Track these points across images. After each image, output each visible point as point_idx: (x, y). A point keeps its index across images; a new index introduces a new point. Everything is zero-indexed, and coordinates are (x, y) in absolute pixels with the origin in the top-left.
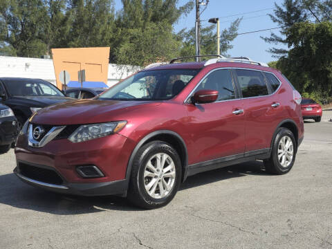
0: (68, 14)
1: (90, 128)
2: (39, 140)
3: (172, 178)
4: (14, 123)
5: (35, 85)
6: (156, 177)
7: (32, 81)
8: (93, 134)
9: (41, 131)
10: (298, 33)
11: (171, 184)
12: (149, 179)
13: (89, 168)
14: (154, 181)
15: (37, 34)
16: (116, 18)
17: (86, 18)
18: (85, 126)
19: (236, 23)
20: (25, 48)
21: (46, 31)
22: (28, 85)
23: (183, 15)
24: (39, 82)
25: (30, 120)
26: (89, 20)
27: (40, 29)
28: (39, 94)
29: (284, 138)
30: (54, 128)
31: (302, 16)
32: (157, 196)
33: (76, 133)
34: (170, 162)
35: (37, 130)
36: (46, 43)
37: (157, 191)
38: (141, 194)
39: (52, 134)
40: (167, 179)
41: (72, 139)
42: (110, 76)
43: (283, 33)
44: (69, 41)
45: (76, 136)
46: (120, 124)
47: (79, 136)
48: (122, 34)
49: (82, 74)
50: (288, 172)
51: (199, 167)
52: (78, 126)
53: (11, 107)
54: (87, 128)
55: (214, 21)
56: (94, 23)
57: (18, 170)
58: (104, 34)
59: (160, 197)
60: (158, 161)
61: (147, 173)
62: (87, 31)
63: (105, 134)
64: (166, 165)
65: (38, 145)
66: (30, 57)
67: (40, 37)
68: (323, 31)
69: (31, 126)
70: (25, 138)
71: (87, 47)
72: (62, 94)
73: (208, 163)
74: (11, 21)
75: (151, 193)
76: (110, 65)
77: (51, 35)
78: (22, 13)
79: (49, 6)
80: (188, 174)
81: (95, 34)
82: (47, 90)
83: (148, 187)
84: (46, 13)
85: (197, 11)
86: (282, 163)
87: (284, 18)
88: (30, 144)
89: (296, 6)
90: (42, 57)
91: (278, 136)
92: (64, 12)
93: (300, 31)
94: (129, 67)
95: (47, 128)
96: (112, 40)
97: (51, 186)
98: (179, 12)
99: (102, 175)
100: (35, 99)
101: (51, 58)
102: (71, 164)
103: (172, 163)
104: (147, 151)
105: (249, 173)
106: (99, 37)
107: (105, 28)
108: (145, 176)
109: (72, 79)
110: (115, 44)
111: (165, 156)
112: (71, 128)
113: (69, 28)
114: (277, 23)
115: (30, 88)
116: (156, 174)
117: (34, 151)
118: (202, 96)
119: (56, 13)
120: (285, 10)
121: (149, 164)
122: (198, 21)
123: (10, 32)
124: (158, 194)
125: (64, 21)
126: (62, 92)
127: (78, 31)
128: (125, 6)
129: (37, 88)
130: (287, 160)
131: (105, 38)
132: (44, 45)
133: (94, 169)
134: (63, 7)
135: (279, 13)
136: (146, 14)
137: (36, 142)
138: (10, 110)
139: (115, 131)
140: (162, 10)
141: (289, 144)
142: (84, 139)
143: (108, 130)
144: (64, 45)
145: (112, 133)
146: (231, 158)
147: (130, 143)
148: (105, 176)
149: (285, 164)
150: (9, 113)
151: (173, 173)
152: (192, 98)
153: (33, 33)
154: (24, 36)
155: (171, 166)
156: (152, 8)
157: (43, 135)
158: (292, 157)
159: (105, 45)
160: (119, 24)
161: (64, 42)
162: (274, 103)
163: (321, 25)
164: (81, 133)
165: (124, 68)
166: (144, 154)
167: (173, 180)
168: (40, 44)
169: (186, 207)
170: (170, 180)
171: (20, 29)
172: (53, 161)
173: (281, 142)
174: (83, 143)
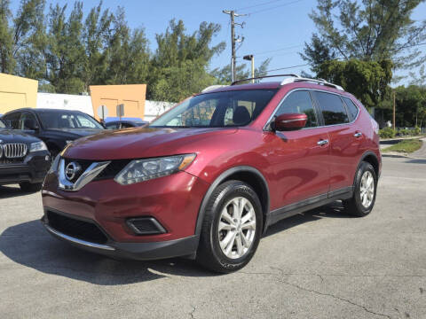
0: (105, 53)
1: (145, 164)
2: (73, 181)
3: (252, 229)
4: (47, 159)
5: (72, 117)
6: (233, 229)
7: (68, 113)
8: (148, 172)
9: (76, 168)
10: (328, 71)
11: (250, 237)
12: (225, 232)
13: (144, 221)
14: (230, 235)
15: (75, 73)
16: (151, 58)
17: (122, 57)
18: (138, 162)
19: (266, 63)
20: (64, 86)
21: (84, 70)
22: (65, 117)
23: (215, 55)
24: (77, 114)
25: (62, 154)
26: (126, 59)
27: (78, 68)
28: (76, 127)
29: (366, 173)
30: (95, 164)
31: (330, 54)
32: (235, 256)
33: (126, 171)
34: (249, 208)
35: (71, 167)
36: (84, 81)
37: (235, 248)
38: (215, 254)
39: (91, 172)
40: (245, 231)
41: (120, 179)
42: (146, 113)
43: (313, 71)
44: (106, 79)
45: (125, 176)
46: (188, 158)
47: (130, 175)
48: (157, 73)
49: (120, 109)
50: (368, 213)
51: (283, 212)
52: (128, 161)
53: (45, 140)
54: (141, 165)
55: (248, 58)
56: (131, 62)
57: (46, 220)
58: (140, 72)
59: (237, 257)
60: (236, 208)
61: (222, 226)
62: (124, 69)
63: (167, 173)
64: (245, 213)
65: (72, 188)
66: (69, 94)
67: (78, 76)
68: (352, 69)
69: (63, 161)
70: (55, 177)
71: (124, 84)
72: (101, 127)
73: (291, 208)
74: (50, 59)
75: (228, 252)
76: (147, 102)
77: (89, 74)
78: (61, 52)
79: (87, 45)
80: (269, 223)
81: (131, 73)
82: (84, 122)
83: (223, 244)
84: (84, 52)
85: (233, 48)
86: (364, 203)
87: (313, 56)
88: (61, 186)
89: (324, 44)
90: (81, 94)
91: (360, 172)
92: (101, 51)
93: (330, 68)
94: (167, 104)
95: (85, 164)
96: (147, 78)
97: (90, 244)
98: (212, 52)
99: (163, 230)
100: (72, 131)
101: (89, 95)
102: (118, 216)
103: (252, 209)
104: (221, 195)
105: (323, 215)
106: (135, 75)
107: (141, 67)
108: (220, 229)
109: (111, 115)
110: (151, 82)
111: (244, 201)
112: (118, 163)
113: (106, 66)
114: (307, 62)
115: (67, 120)
116: (232, 226)
117: (66, 195)
118: (286, 122)
119: (93, 51)
120: (314, 49)
121: (225, 213)
122: (234, 56)
123: (49, 71)
124: (234, 252)
125: (102, 60)
126: (102, 124)
127: (115, 70)
128: (160, 46)
129: (73, 120)
130: (368, 199)
131: (142, 76)
132: (83, 83)
133: (152, 223)
134: (101, 46)
135: (309, 51)
136: (180, 54)
137: (69, 184)
138: (42, 143)
139: (180, 168)
140: (195, 50)
141: (370, 180)
142: (137, 180)
143: (169, 167)
144: (102, 82)
145: (176, 171)
146: (315, 200)
147: (201, 184)
148: (167, 232)
149: (366, 203)
150: (41, 146)
151: (253, 223)
152: (272, 124)
153: (72, 71)
154: (63, 75)
155: (251, 214)
156: (187, 47)
157: (78, 174)
158: (372, 196)
159: (141, 82)
160: (154, 63)
161: (102, 80)
162: (356, 133)
163: (350, 63)
164: (132, 170)
165: (162, 104)
166: (218, 200)
167: (253, 232)
168: (78, 81)
169: (272, 268)
170: (248, 232)
171: (59, 67)
172: (93, 209)
173: (363, 178)
174: (134, 185)
